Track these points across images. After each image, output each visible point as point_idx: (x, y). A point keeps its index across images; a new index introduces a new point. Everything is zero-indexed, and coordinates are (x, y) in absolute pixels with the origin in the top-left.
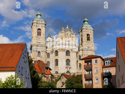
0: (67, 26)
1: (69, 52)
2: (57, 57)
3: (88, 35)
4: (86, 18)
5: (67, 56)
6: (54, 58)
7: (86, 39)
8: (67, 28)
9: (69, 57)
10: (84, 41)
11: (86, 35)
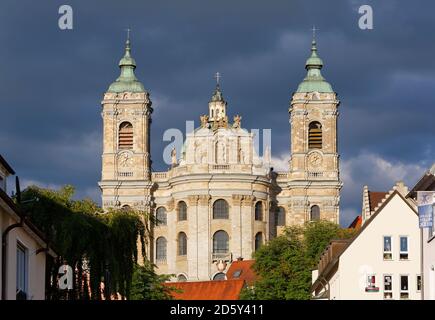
1: (226, 203)
2: (182, 226)
3: (313, 125)
4: (314, 54)
5: (217, 221)
6: (175, 227)
7: (304, 144)
9: (224, 221)
10: (297, 151)
11: (306, 128)
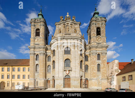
0: (68, 13)
7: (95, 34)
8: (68, 16)
10: (93, 36)
11: (95, 29)
